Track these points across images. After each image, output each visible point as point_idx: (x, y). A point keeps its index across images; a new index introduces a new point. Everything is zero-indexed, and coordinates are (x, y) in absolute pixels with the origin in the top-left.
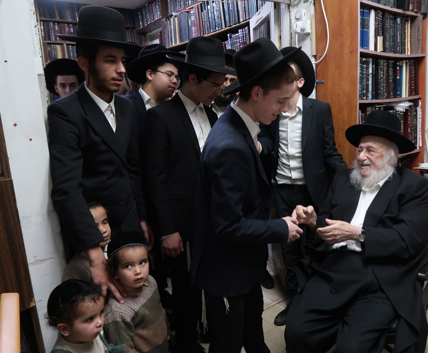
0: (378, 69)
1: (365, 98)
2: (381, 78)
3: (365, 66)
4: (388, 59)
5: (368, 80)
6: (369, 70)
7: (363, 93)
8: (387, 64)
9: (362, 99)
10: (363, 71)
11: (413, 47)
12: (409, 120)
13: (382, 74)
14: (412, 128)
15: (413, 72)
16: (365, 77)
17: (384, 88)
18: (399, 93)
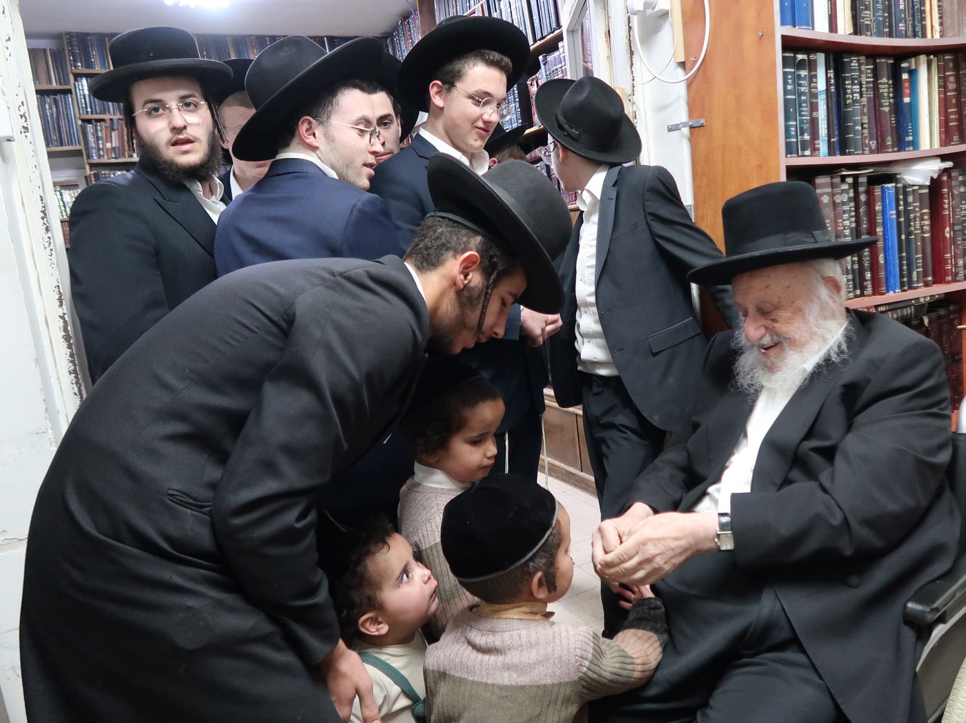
0: (845, 79)
1: (808, 152)
2: (855, 101)
3: (803, 73)
4: (872, 54)
5: (814, 107)
6: (816, 83)
7: (803, 142)
8: (872, 67)
9: (798, 156)
10: (800, 85)
11: (947, 21)
12: (946, 206)
13: (855, 92)
14: (956, 228)
15: (952, 86)
16: (805, 101)
17: (863, 128)
18: (911, 138)
